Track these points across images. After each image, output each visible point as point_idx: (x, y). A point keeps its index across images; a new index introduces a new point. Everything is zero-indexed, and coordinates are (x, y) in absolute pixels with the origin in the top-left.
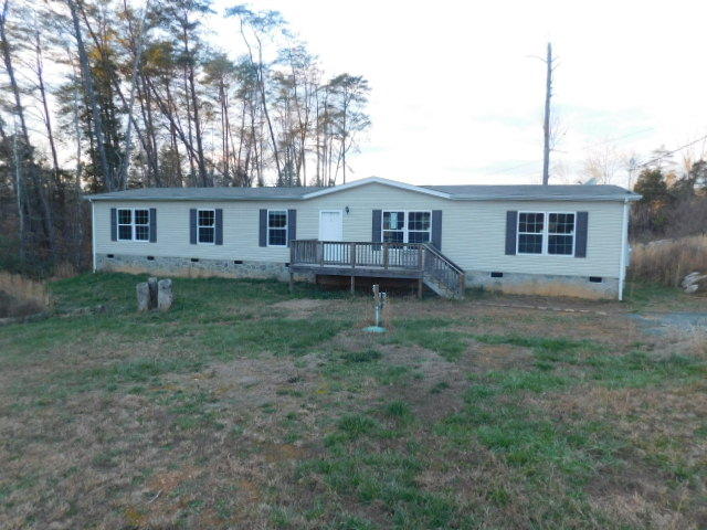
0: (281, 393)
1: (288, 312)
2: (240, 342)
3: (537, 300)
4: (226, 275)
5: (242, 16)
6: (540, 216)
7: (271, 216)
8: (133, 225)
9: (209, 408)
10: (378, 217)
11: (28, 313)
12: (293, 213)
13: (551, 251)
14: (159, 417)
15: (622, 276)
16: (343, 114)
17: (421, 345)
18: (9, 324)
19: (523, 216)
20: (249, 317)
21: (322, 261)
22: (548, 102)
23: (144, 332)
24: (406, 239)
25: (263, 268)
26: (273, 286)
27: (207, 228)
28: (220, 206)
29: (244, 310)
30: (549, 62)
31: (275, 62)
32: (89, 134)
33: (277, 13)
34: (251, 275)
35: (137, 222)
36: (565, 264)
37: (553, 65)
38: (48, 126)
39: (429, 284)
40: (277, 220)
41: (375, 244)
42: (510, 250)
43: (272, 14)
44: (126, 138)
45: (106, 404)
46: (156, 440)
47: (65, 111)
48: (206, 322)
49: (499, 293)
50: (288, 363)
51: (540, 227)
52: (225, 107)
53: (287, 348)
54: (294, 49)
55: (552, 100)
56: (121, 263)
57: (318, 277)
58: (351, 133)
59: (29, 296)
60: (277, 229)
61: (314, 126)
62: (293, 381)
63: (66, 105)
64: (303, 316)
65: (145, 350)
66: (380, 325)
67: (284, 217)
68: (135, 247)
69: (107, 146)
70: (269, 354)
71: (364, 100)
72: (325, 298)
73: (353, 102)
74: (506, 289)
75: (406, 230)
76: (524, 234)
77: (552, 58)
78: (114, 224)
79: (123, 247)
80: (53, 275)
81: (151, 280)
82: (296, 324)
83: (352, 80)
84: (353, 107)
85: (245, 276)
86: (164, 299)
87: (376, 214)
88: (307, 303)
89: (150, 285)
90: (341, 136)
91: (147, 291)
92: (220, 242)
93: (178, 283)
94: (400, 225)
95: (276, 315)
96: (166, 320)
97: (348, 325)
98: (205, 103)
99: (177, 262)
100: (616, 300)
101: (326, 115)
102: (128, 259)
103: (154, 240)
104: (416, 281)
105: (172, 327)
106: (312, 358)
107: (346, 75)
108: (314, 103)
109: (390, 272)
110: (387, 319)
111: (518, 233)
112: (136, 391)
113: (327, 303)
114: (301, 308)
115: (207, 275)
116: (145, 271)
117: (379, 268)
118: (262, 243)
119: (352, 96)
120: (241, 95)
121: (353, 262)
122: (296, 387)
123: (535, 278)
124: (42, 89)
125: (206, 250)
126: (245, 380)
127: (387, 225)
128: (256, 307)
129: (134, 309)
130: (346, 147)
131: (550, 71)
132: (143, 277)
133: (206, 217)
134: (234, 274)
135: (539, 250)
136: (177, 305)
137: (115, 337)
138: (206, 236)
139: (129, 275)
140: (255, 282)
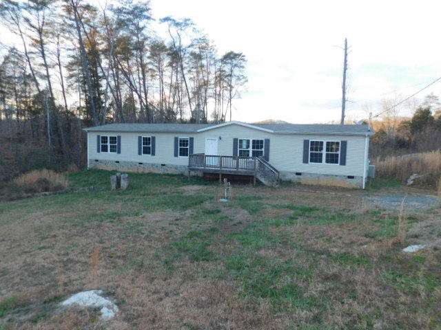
0: (170, 224)
1: (185, 191)
2: (158, 204)
3: (319, 187)
4: (157, 172)
5: (169, 22)
6: (322, 143)
7: (181, 141)
8: (109, 144)
9: (140, 228)
10: (236, 142)
11: (58, 190)
12: (192, 139)
13: (327, 161)
14: (120, 230)
15: (365, 176)
16: (231, 75)
17: (242, 207)
18: (50, 195)
19: (312, 143)
20: (165, 193)
21: (205, 165)
22: (345, 72)
23: (114, 199)
24: (251, 155)
25: (176, 168)
26: (182, 178)
27: (147, 146)
28: (153, 135)
29: (164, 190)
30: (346, 49)
31: (189, 47)
32: (85, 91)
33: (189, 20)
34: (170, 172)
35: (111, 143)
36: (335, 169)
37: (348, 51)
38: (62, 86)
39: (259, 178)
40: (184, 143)
41: (234, 157)
42: (305, 161)
43: (186, 20)
44: (105, 93)
45: (99, 226)
46: (119, 237)
47: (71, 76)
48: (144, 195)
49: (299, 184)
50: (177, 214)
51: (321, 149)
52: (161, 72)
53: (179, 208)
54: (200, 39)
55: (347, 71)
56: (102, 165)
57: (204, 174)
58: (236, 87)
59: (57, 181)
60: (184, 148)
61: (213, 82)
62: (177, 220)
63: (71, 73)
64: (192, 193)
65: (115, 207)
66: (227, 198)
67: (187, 141)
68: (109, 156)
69: (95, 98)
70: (170, 210)
71: (243, 67)
72: (206, 185)
73: (236, 69)
74: (303, 181)
75: (251, 149)
76: (313, 153)
77: (348, 46)
78: (98, 143)
79: (103, 156)
80: (66, 170)
81: (118, 174)
82: (186, 197)
83: (236, 55)
84: (236, 71)
85: (166, 172)
86: (124, 184)
87: (235, 140)
88: (196, 187)
89: (117, 177)
90: (229, 88)
91: (115, 180)
92: (153, 154)
93: (131, 175)
94: (248, 147)
95: (179, 193)
96: (125, 194)
97: (211, 198)
98: (150, 69)
99: (131, 164)
100: (361, 189)
101: (220, 76)
102: (106, 163)
103: (119, 152)
104: (253, 177)
105: (127, 197)
106: (188, 212)
107: (232, 53)
108: (213, 69)
109: (239, 172)
110: (230, 195)
111: (310, 152)
112: (112, 222)
113: (206, 187)
114: (192, 190)
115: (147, 171)
116: (115, 169)
117: (234, 170)
118: (176, 155)
119: (236, 65)
120: (170, 64)
121: (221, 166)
122: (177, 222)
123: (319, 176)
124: (60, 65)
125: (146, 158)
126: (157, 219)
127: (241, 147)
128: (169, 189)
129: (109, 189)
130: (232, 95)
131: (346, 55)
132: (113, 172)
133: (147, 141)
134: (161, 171)
135: (321, 161)
136: (130, 187)
137: (101, 201)
138: (147, 151)
139: (106, 171)
140: (172, 175)
